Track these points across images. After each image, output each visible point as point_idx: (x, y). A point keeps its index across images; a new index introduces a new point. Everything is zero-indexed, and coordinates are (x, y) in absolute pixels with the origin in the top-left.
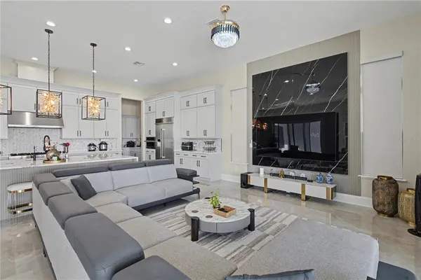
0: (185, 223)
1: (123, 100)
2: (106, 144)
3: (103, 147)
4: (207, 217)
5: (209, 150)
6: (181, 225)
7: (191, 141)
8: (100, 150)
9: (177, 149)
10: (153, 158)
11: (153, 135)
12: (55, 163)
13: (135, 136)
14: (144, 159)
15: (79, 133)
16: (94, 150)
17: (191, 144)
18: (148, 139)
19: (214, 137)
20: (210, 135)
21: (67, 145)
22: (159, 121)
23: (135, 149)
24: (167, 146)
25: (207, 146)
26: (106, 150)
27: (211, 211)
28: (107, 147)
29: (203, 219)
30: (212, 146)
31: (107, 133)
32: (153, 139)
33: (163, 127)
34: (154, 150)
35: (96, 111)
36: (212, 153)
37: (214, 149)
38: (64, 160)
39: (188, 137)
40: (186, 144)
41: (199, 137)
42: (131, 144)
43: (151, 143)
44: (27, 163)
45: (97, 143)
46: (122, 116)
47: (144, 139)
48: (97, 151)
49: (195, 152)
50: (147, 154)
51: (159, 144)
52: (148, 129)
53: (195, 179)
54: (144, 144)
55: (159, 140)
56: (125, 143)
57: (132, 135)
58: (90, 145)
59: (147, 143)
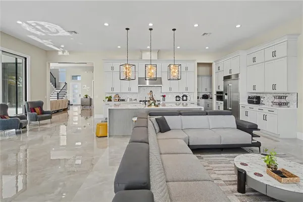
0: (233, 172)
1: (198, 64)
2: (186, 96)
3: (185, 98)
4: (255, 174)
5: (280, 104)
6: (229, 172)
7: (258, 95)
8: (183, 100)
9: (243, 102)
10: (222, 108)
11: (222, 89)
12: (153, 107)
13: (208, 91)
14: (215, 109)
15: (170, 89)
16: (179, 100)
17: (258, 98)
18: (218, 93)
19: (286, 91)
20: (281, 89)
21: (164, 96)
22: (227, 78)
23: (208, 101)
24: (234, 99)
25: (277, 101)
26: (186, 100)
27: (263, 169)
28: (187, 98)
29: (250, 174)
30: (283, 101)
31: (187, 89)
32: (221, 93)
33: (230, 83)
34: (223, 102)
35: (176, 74)
36: (283, 108)
37: (286, 104)
38: (157, 106)
39: (254, 91)
40: (253, 98)
41: (266, 91)
42: (205, 97)
43: (220, 97)
44: (142, 106)
45: (181, 96)
46: (198, 76)
47: (214, 93)
48: (181, 101)
49: (263, 106)
50: (217, 105)
51: (226, 97)
52: (218, 84)
53: (254, 132)
54: (214, 97)
55: (226, 94)
56: (201, 96)
57: (206, 89)
58: (177, 97)
59: (217, 96)
